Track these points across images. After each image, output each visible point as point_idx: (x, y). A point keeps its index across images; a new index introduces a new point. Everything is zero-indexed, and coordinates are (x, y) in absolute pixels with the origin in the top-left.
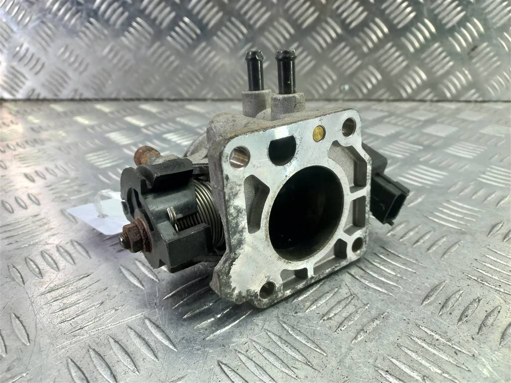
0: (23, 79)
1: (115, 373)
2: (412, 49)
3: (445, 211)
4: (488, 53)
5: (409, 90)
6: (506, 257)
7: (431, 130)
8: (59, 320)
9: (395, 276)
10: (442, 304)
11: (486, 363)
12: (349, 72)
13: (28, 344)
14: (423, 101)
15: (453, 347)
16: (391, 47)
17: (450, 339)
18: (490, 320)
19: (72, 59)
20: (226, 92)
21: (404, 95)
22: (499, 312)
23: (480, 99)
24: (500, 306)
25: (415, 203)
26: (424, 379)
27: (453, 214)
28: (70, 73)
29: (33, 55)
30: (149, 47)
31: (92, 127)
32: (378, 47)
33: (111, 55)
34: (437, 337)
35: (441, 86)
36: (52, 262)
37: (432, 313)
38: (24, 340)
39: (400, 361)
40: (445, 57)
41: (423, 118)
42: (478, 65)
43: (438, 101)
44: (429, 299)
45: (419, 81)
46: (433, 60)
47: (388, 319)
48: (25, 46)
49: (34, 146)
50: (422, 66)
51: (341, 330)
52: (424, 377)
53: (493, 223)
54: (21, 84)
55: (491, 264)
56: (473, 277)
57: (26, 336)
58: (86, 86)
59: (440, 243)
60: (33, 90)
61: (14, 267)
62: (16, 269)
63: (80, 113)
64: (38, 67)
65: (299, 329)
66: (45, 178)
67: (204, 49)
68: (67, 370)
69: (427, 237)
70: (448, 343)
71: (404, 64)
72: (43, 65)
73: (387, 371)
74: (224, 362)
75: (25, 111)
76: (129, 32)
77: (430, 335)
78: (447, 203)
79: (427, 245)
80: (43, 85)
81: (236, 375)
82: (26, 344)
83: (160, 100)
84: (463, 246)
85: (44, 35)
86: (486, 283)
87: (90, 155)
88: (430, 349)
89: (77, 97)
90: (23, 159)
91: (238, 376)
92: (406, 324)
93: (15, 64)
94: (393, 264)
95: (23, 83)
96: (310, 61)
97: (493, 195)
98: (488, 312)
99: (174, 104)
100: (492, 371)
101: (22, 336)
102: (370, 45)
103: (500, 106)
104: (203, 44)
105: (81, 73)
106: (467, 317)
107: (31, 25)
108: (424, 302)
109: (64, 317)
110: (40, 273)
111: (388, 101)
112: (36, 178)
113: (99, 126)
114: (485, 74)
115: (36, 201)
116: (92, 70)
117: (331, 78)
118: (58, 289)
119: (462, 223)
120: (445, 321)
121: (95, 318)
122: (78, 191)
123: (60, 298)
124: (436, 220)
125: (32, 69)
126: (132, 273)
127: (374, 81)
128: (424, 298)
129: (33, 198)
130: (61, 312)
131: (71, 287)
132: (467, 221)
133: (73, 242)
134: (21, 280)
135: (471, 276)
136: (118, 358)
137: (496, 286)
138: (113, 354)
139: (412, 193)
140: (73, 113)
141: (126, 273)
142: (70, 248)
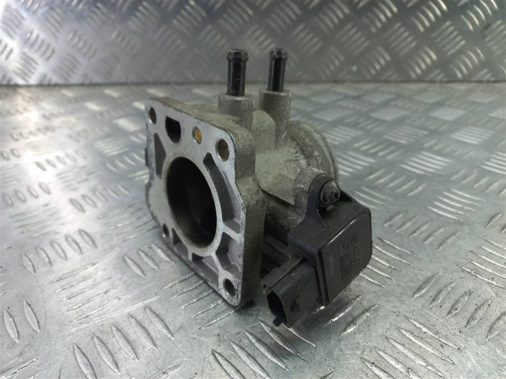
0: (34, 65)
1: (116, 360)
2: (422, 29)
3: (445, 200)
4: (502, 32)
5: (418, 71)
6: (502, 249)
7: (439, 114)
8: (66, 308)
9: (390, 267)
10: (433, 297)
11: (471, 356)
12: (357, 52)
13: (39, 331)
14: (432, 82)
15: (439, 340)
16: (400, 27)
17: (438, 333)
18: (480, 313)
19: (81, 44)
21: (413, 76)
22: (489, 305)
23: (493, 79)
24: (490, 299)
25: (416, 191)
26: (408, 371)
27: (453, 203)
28: (80, 58)
29: (43, 41)
30: (156, 31)
31: (101, 113)
32: (386, 27)
33: (119, 40)
34: (425, 330)
35: (452, 66)
36: (61, 251)
37: (422, 306)
38: (35, 327)
39: (386, 354)
40: (456, 37)
41: (430, 101)
42: (491, 44)
43: (448, 82)
44: (420, 292)
45: (428, 61)
46: (443, 39)
47: (378, 312)
48: (36, 32)
49: (45, 134)
50: (432, 46)
51: (332, 321)
52: (409, 369)
53: (493, 213)
54: (33, 70)
55: (486, 256)
56: (467, 270)
57: (37, 323)
58: (96, 71)
59: (437, 234)
60: (45, 76)
61: (26, 256)
62: (28, 257)
63: (89, 98)
64: (49, 53)
66: (54, 166)
67: (209, 32)
68: (72, 356)
69: (424, 228)
70: (435, 336)
71: (414, 44)
72: (53, 51)
73: (373, 363)
74: (218, 351)
75: (38, 97)
76: (136, 16)
77: (419, 328)
78: (447, 192)
79: (424, 235)
80: (54, 71)
81: (228, 364)
82: (36, 330)
83: (167, 83)
84: (460, 238)
85: (53, 21)
86: (479, 276)
87: (99, 142)
88: (416, 341)
89: (87, 82)
90: (34, 147)
91: (230, 365)
92: (395, 317)
93: (26, 50)
94: (387, 256)
95: (35, 69)
96: (317, 43)
97: (496, 184)
98: (478, 306)
99: (181, 88)
100: (476, 364)
101: (33, 322)
102: (379, 25)
104: (209, 27)
105: (90, 58)
106: (456, 310)
107: (41, 12)
108: (416, 295)
109: (71, 306)
110: (50, 262)
111: (397, 82)
112: (48, 167)
113: (108, 112)
114: (499, 52)
115: (47, 191)
116: (100, 55)
117: (338, 59)
118: (65, 278)
119: (460, 212)
120: (434, 313)
121: (100, 307)
122: (86, 180)
123: (68, 286)
124: (435, 210)
125: (42, 55)
126: (136, 263)
127: (382, 62)
128: (415, 290)
129: (44, 187)
130: (69, 300)
131: (77, 277)
132: (467, 211)
133: (81, 232)
134: (32, 268)
135: (464, 269)
136: (120, 345)
137: (489, 279)
138: (115, 342)
139: (413, 182)
140: (84, 99)
141: (130, 262)
142: (78, 238)
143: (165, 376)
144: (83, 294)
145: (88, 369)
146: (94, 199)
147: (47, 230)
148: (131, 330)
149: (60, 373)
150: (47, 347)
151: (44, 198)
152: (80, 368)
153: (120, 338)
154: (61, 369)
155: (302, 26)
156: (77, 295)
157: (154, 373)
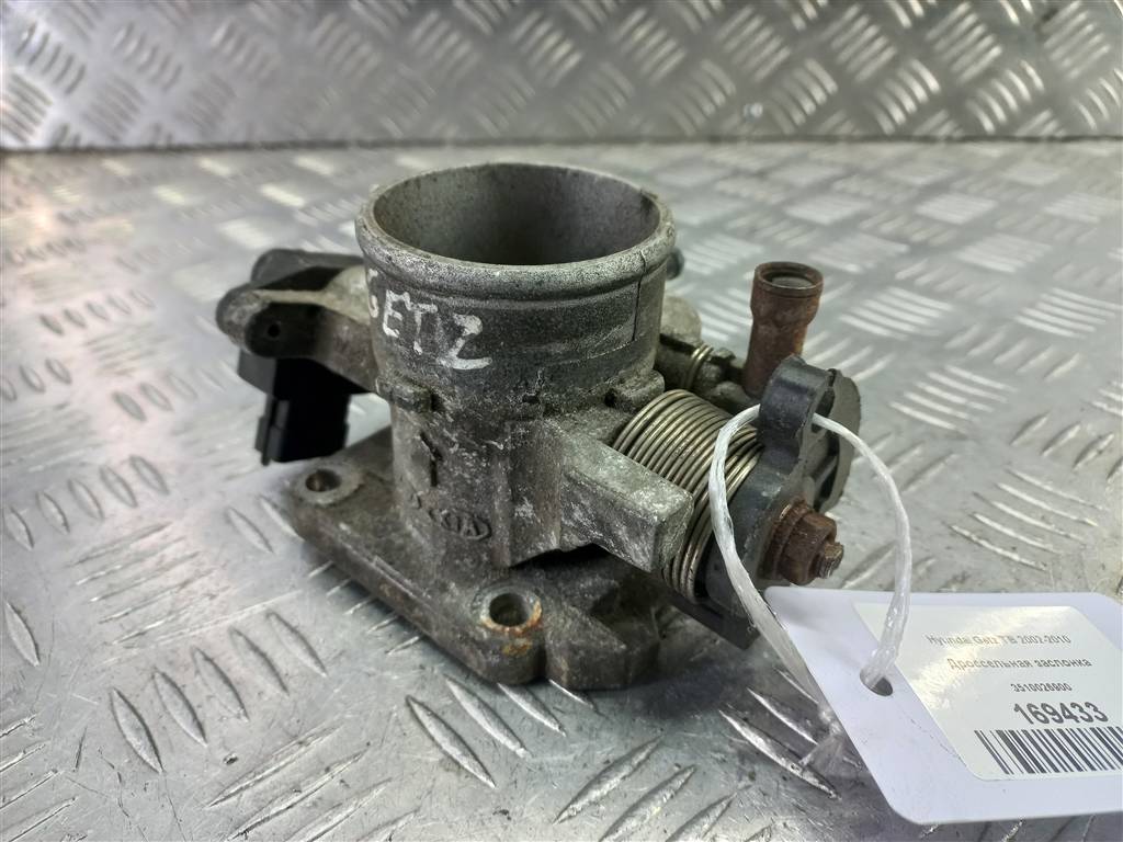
0: (40, 103)
1: (201, 718)
2: (905, 20)
3: (931, 389)
4: (1081, 26)
5: (898, 116)
7: (936, 208)
8: (98, 617)
12: (763, 73)
13: (37, 663)
14: (928, 139)
16: (857, 17)
19: (145, 56)
20: (485, 123)
21: (887, 127)
23: (1061, 133)
25: (870, 371)
27: (947, 396)
28: (143, 88)
29: (58, 49)
30: (311, 27)
31: (190, 211)
32: (826, 16)
33: (230, 46)
35: (971, 105)
36: (89, 500)
38: (30, 655)
40: (981, 38)
41: (920, 181)
42: (1058, 53)
43: (965, 140)
44: (857, 576)
45: (920, 93)
46: (953, 44)
48: (42, 28)
49: (62, 255)
50: (928, 59)
53: (1029, 416)
54: (36, 115)
55: (1006, 504)
56: (963, 531)
57: (33, 647)
58: (179, 116)
59: (905, 459)
60: (65, 129)
61: (13, 511)
62: (18, 515)
63: (165, 178)
64: (72, 76)
66: (81, 325)
67: (432, 27)
68: (109, 712)
69: (879, 447)
71: (888, 55)
72: (82, 72)
73: (746, 720)
74: (419, 698)
75: (49, 176)
78: (938, 373)
80: (86, 117)
81: (438, 724)
82: (32, 661)
83: (339, 145)
84: (954, 467)
86: (984, 543)
87: (183, 272)
89: (161, 142)
90: (38, 284)
91: (442, 726)
93: (20, 70)
95: (43, 113)
96: (673, 51)
97: (1043, 356)
99: (373, 155)
101: (25, 647)
103: (1103, 150)
104: (433, 16)
105: (166, 88)
108: (848, 583)
109: (108, 612)
110: (66, 524)
111: (850, 140)
112: (66, 326)
113: (206, 207)
114: (1075, 73)
115: (63, 376)
116: (189, 80)
117: (721, 88)
118: (98, 556)
119: (962, 415)
121: (170, 613)
122: (150, 353)
123: (102, 573)
124: (906, 410)
125: (57, 81)
126: (250, 524)
127: (819, 95)
128: (849, 573)
129: (57, 369)
130: (104, 601)
131: (125, 553)
132: (975, 412)
133: (135, 462)
134: (26, 537)
135: (957, 529)
136: (210, 689)
137: (1005, 549)
138: (200, 684)
139: (865, 352)
140: (152, 180)
141: (239, 523)
142: (128, 474)
143: (303, 749)
144: (136, 588)
145: (140, 738)
146: (167, 393)
147: (63, 458)
148: (236, 659)
149: (81, 746)
150: (55, 696)
151: (55, 392)
152: (124, 736)
153: (210, 675)
154: (83, 739)
155: (638, 15)
156: (123, 590)
157: (280, 743)
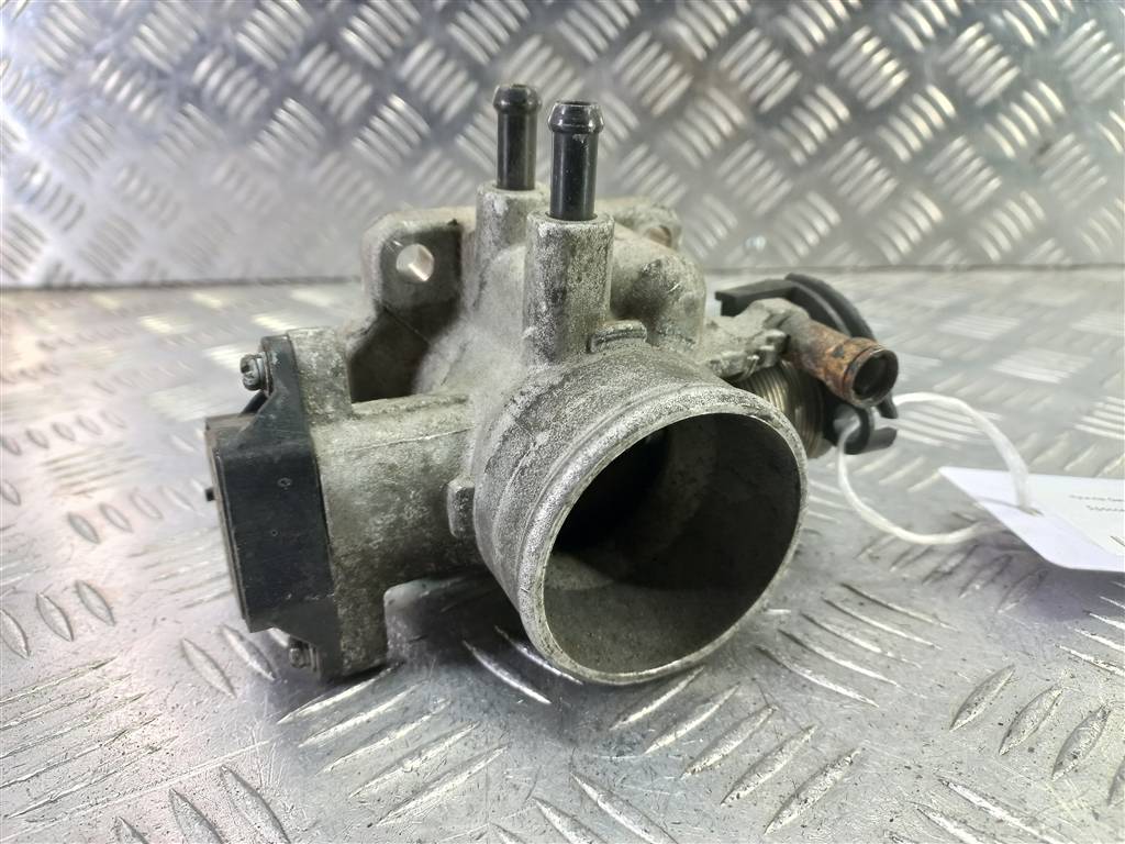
0: (36, 242)
2: (903, 154)
4: (1077, 158)
5: (903, 245)
7: (957, 326)
9: (882, 655)
10: (1007, 725)
12: (765, 207)
14: (936, 269)
16: (856, 151)
17: (1035, 820)
19: (145, 194)
21: (892, 257)
23: (1068, 262)
25: (927, 483)
28: (141, 226)
29: (59, 189)
30: (315, 164)
31: (178, 338)
32: (825, 150)
33: (231, 184)
34: (998, 812)
35: (975, 235)
37: (981, 749)
40: (980, 170)
41: (937, 303)
42: (1056, 185)
43: (972, 268)
44: (970, 712)
45: (923, 223)
46: (952, 176)
47: (864, 767)
48: (45, 167)
49: (35, 380)
50: (930, 189)
51: (738, 797)
54: (31, 253)
56: (1084, 656)
58: (175, 253)
59: (993, 573)
60: (58, 266)
63: (154, 310)
64: (71, 213)
65: (625, 798)
66: (44, 446)
67: (436, 166)
69: (959, 561)
70: (1028, 829)
71: (889, 186)
75: (35, 309)
76: (271, 132)
77: (980, 808)
79: (961, 579)
80: (81, 255)
83: (338, 281)
85: (84, 144)
86: (1118, 671)
87: (161, 394)
89: (155, 278)
92: (911, 780)
93: (19, 208)
94: (875, 628)
95: (37, 249)
96: (674, 188)
102: (809, 146)
103: (1112, 276)
104: (435, 155)
105: (164, 225)
106: (1075, 757)
107: (56, 124)
108: (958, 721)
109: (14, 772)
111: (856, 270)
113: (194, 335)
114: (1075, 204)
115: (14, 497)
116: (188, 218)
117: (722, 221)
120: (1017, 769)
121: (94, 774)
122: (117, 472)
125: (56, 219)
126: (210, 659)
127: (821, 227)
128: (957, 709)
129: (8, 491)
133: (80, 587)
135: (1078, 654)
139: (919, 462)
140: (140, 311)
141: (197, 657)
144: (56, 742)
155: (640, 152)
